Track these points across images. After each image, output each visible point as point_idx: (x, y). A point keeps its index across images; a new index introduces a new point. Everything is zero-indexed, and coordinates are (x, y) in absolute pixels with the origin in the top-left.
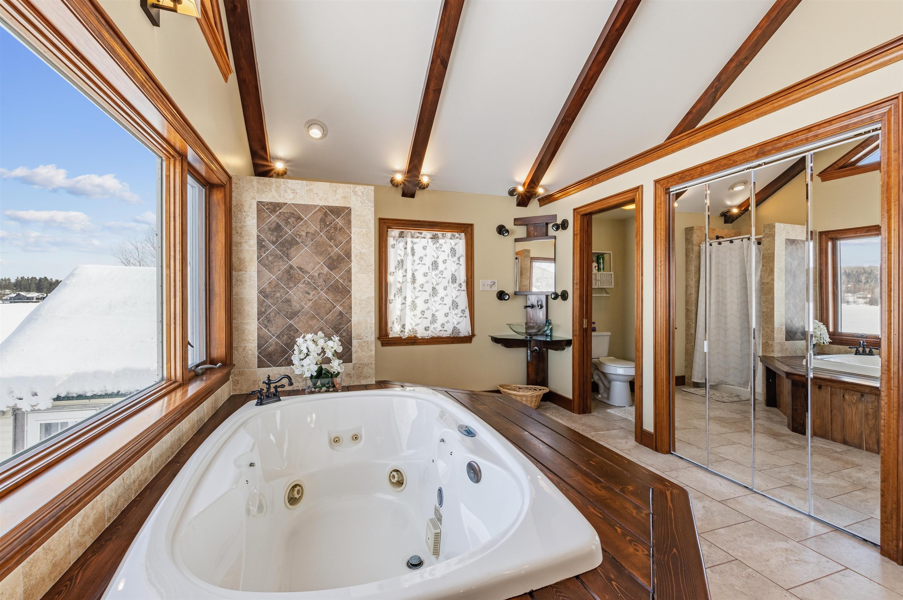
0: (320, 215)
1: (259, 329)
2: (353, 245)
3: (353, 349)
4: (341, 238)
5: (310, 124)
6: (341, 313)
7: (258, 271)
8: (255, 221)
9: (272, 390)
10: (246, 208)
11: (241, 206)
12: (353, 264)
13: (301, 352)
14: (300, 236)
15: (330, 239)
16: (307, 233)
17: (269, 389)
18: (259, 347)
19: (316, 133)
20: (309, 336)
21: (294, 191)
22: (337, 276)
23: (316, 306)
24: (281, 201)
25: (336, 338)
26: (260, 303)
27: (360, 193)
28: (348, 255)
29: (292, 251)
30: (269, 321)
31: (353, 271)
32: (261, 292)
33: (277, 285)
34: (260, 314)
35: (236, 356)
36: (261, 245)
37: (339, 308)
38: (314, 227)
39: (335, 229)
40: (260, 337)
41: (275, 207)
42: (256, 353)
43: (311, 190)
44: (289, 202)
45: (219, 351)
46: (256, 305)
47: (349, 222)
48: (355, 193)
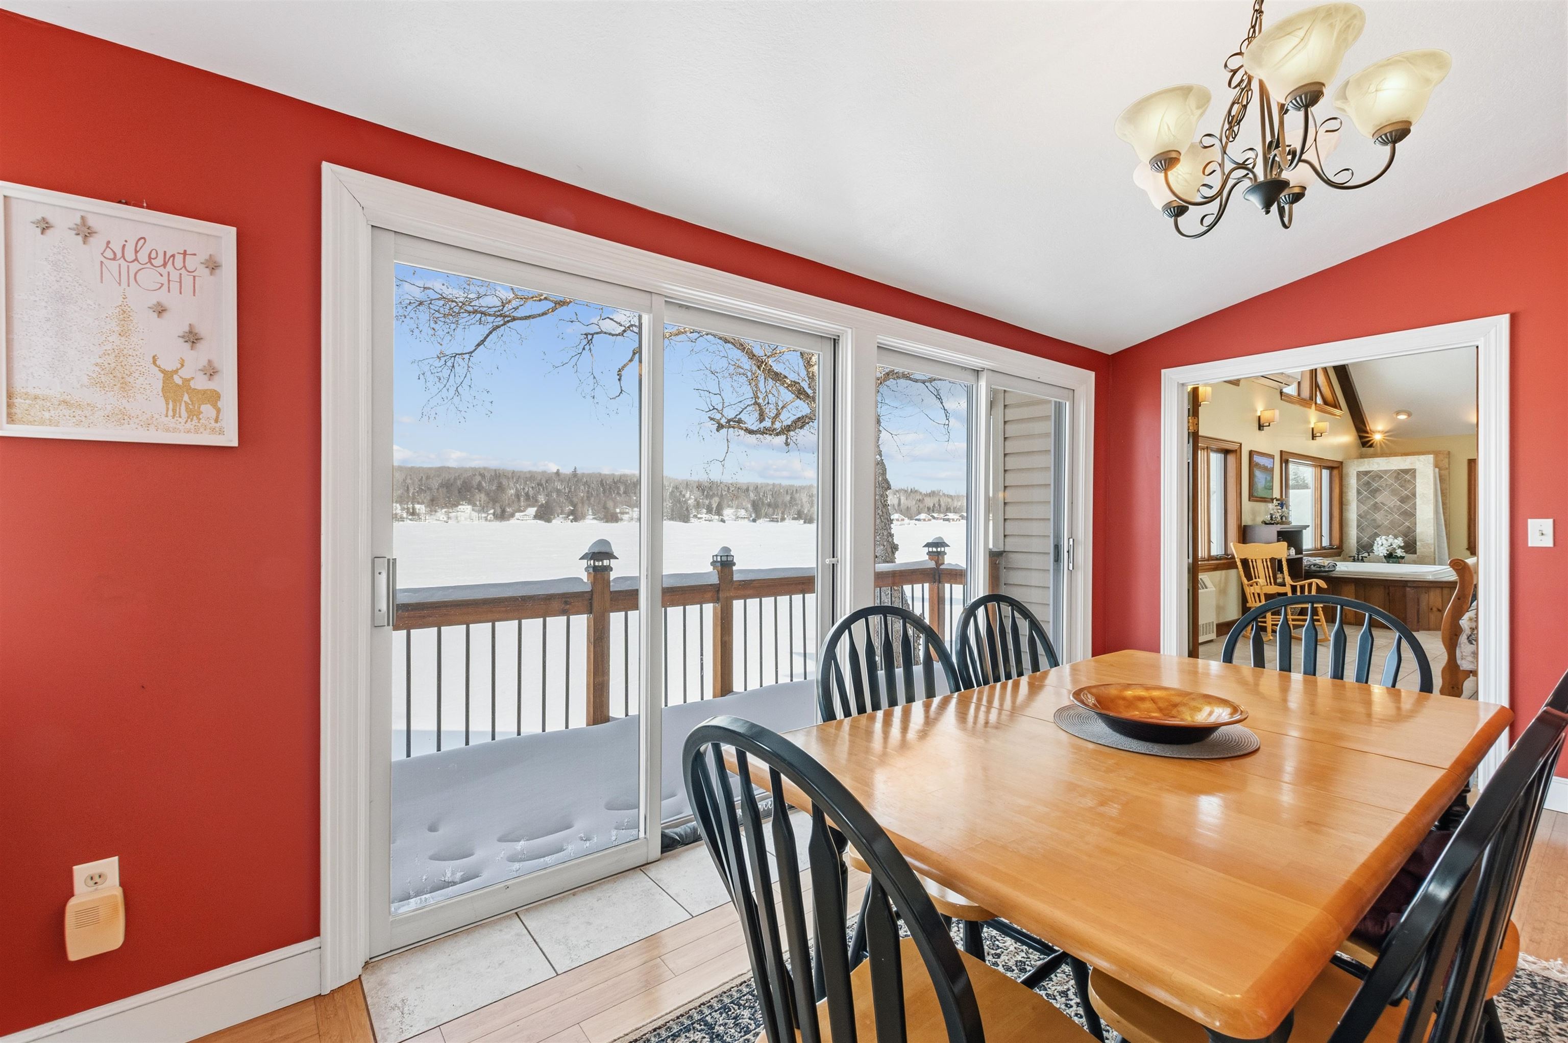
0: (1395, 475)
1: (1357, 533)
2: (1417, 490)
3: (1417, 547)
4: (1408, 486)
5: (1398, 413)
6: (1409, 527)
7: (1357, 505)
8: (1355, 481)
9: (1360, 558)
10: (1350, 474)
11: (1347, 474)
12: (1417, 500)
13: (1378, 544)
14: (1382, 487)
15: (1401, 487)
16: (1386, 485)
17: (1358, 557)
18: (1357, 542)
19: (1402, 417)
20: (1384, 537)
21: (1378, 464)
22: (1406, 507)
23: (1392, 522)
24: (1371, 469)
25: (1400, 539)
26: (1358, 521)
27: (1423, 460)
28: (1414, 495)
29: (1377, 495)
30: (1363, 530)
31: (1417, 503)
32: (1359, 515)
33: (1368, 511)
34: (1358, 526)
35: (1345, 546)
36: (1359, 492)
37: (1407, 524)
38: (1391, 481)
39: (1405, 481)
40: (1358, 538)
41: (1366, 473)
42: (1356, 545)
43: (1388, 462)
44: (1375, 470)
45: (1336, 542)
46: (1356, 522)
47: (1415, 477)
48: (1419, 460)
